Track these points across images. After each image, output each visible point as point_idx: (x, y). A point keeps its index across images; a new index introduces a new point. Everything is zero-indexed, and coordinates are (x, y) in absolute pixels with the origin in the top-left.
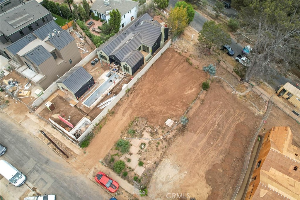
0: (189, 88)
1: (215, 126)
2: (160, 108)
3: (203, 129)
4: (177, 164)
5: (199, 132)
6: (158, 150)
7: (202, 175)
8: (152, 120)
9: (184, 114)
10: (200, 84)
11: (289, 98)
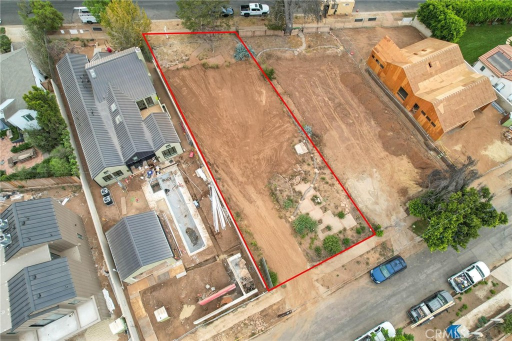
0: (257, 95)
1: (330, 103)
3: (326, 119)
4: (359, 174)
5: (329, 125)
6: (333, 184)
7: (385, 156)
8: (282, 167)
9: (295, 125)
10: (260, 79)
11: (336, 11)
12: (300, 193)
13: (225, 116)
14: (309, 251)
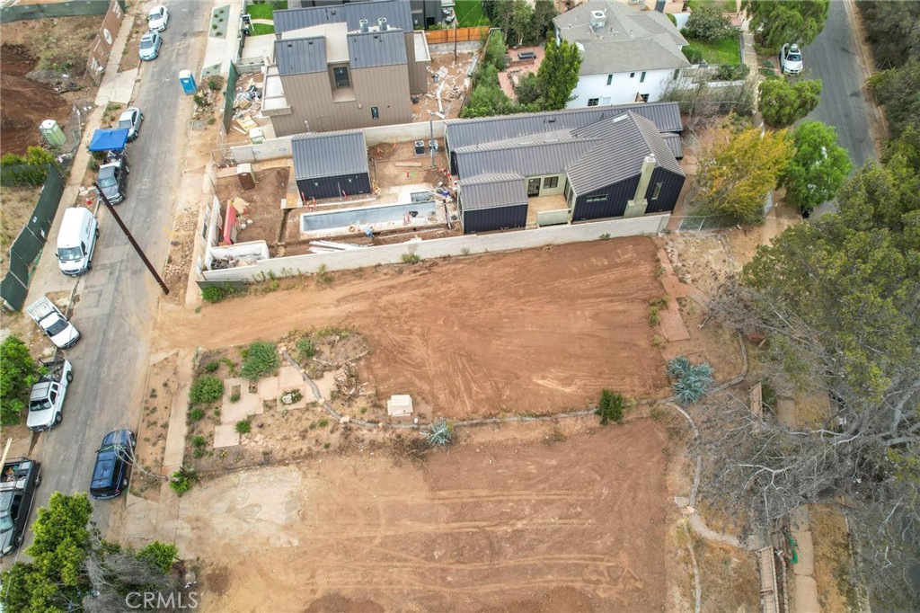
2: (428, 355)
3: (465, 500)
4: (305, 505)
6: (303, 436)
8: (379, 365)
10: (605, 391)
12: (320, 377)
14: (221, 356)
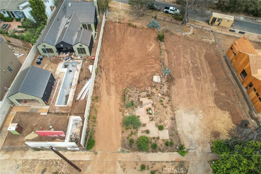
0: (149, 45)
1: (191, 65)
2: (138, 72)
3: (184, 71)
4: (189, 109)
5: (184, 75)
6: (166, 107)
7: (213, 106)
8: (140, 85)
9: (162, 67)
10: (155, 39)
11: (220, 23)
12: (141, 102)
13: (124, 48)
14: (125, 139)
